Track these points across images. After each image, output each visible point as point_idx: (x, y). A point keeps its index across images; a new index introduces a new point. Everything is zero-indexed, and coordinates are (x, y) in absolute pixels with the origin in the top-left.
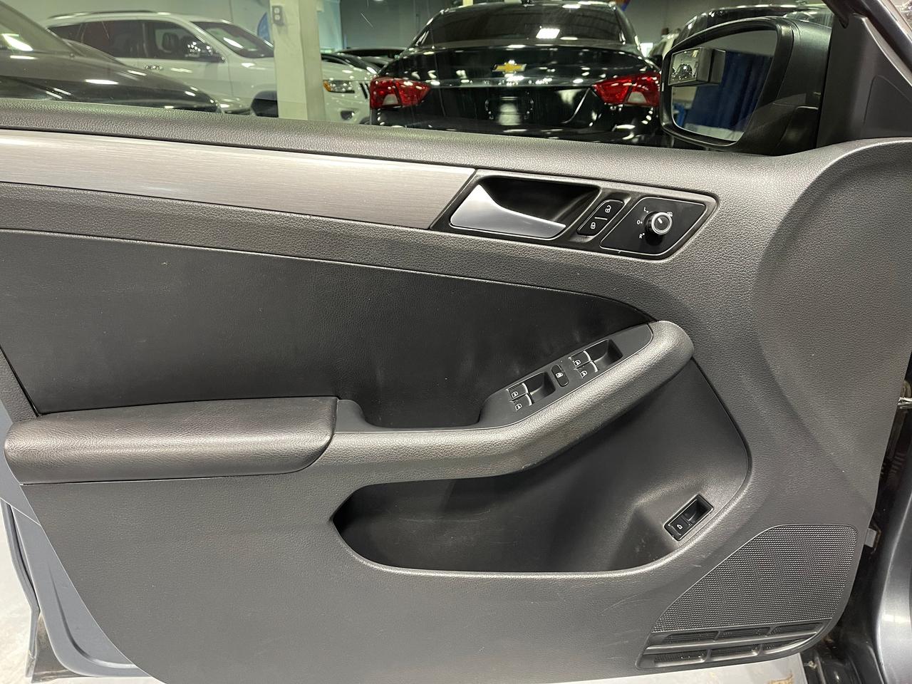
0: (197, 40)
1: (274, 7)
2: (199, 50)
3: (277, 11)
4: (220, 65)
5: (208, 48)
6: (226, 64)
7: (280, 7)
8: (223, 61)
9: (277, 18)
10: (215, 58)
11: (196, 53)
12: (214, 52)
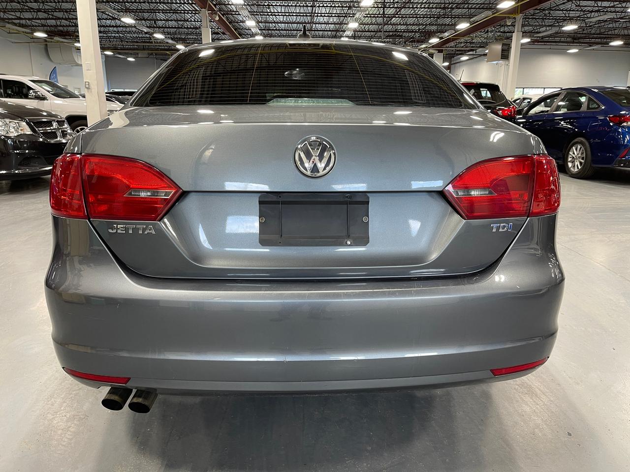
0: (33, 89)
1: (85, 82)
2: (34, 94)
3: (87, 83)
4: (45, 101)
5: (39, 93)
6: (49, 101)
7: (88, 82)
8: (48, 100)
9: (87, 86)
10: (43, 98)
11: (33, 96)
12: (42, 95)
